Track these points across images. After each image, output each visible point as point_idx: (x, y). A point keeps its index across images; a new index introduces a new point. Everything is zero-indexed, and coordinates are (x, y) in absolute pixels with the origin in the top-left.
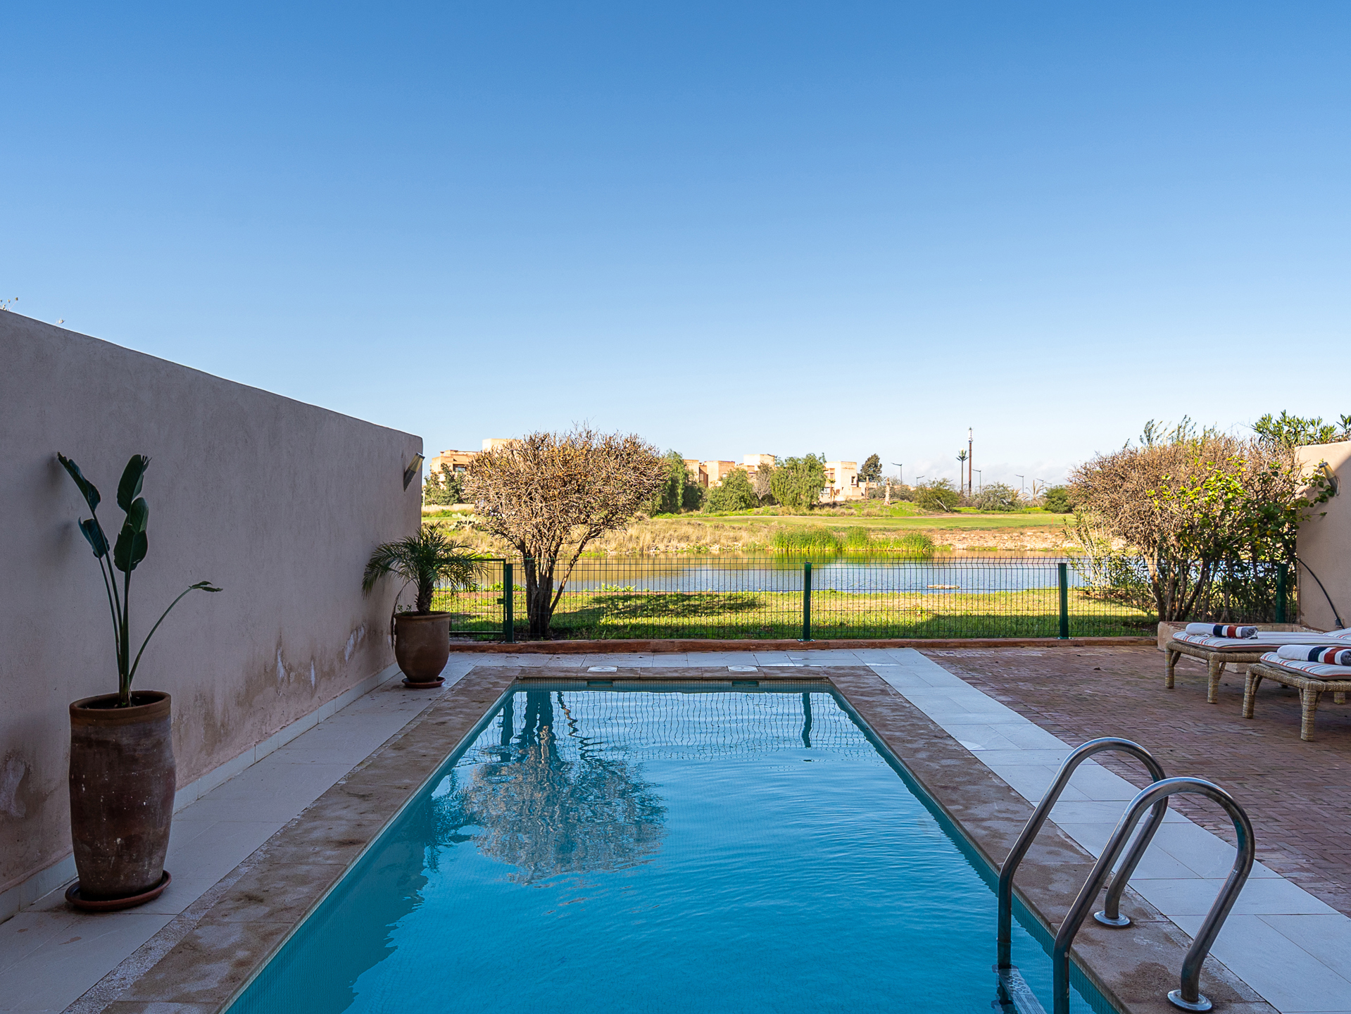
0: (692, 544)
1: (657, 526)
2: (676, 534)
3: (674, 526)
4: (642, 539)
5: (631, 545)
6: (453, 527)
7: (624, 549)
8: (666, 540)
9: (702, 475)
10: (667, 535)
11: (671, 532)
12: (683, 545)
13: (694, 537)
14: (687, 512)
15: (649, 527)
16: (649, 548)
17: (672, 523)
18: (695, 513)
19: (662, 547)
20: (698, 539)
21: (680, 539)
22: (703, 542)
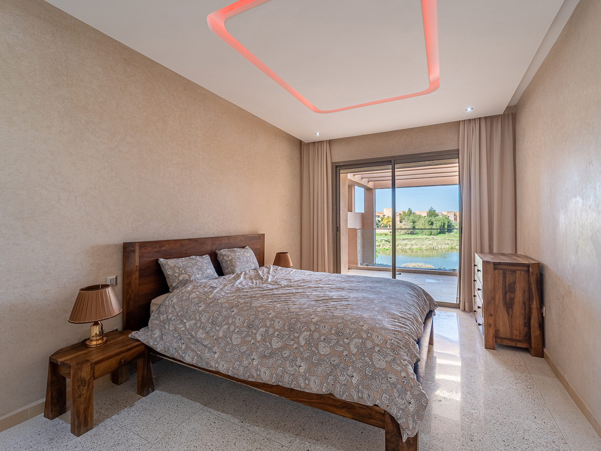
0: (450, 246)
1: (438, 241)
2: (444, 243)
3: (444, 240)
4: (433, 244)
5: (430, 246)
6: (380, 241)
7: (428, 247)
8: (441, 245)
9: (455, 216)
10: (442, 243)
11: (443, 242)
12: (447, 246)
13: (450, 244)
14: (449, 233)
15: (436, 241)
16: (435, 247)
17: (443, 240)
18: (451, 234)
19: (440, 247)
20: (452, 244)
21: (446, 244)
22: (453, 245)
